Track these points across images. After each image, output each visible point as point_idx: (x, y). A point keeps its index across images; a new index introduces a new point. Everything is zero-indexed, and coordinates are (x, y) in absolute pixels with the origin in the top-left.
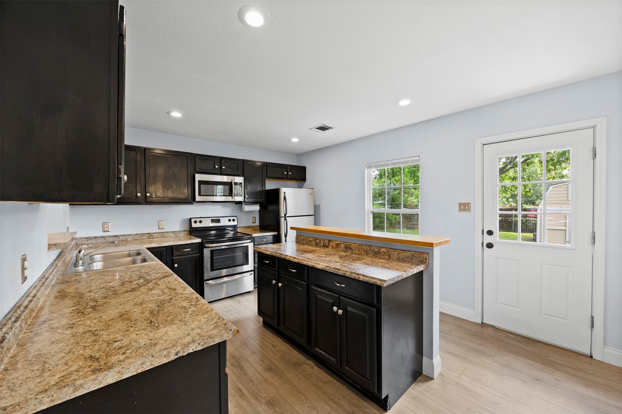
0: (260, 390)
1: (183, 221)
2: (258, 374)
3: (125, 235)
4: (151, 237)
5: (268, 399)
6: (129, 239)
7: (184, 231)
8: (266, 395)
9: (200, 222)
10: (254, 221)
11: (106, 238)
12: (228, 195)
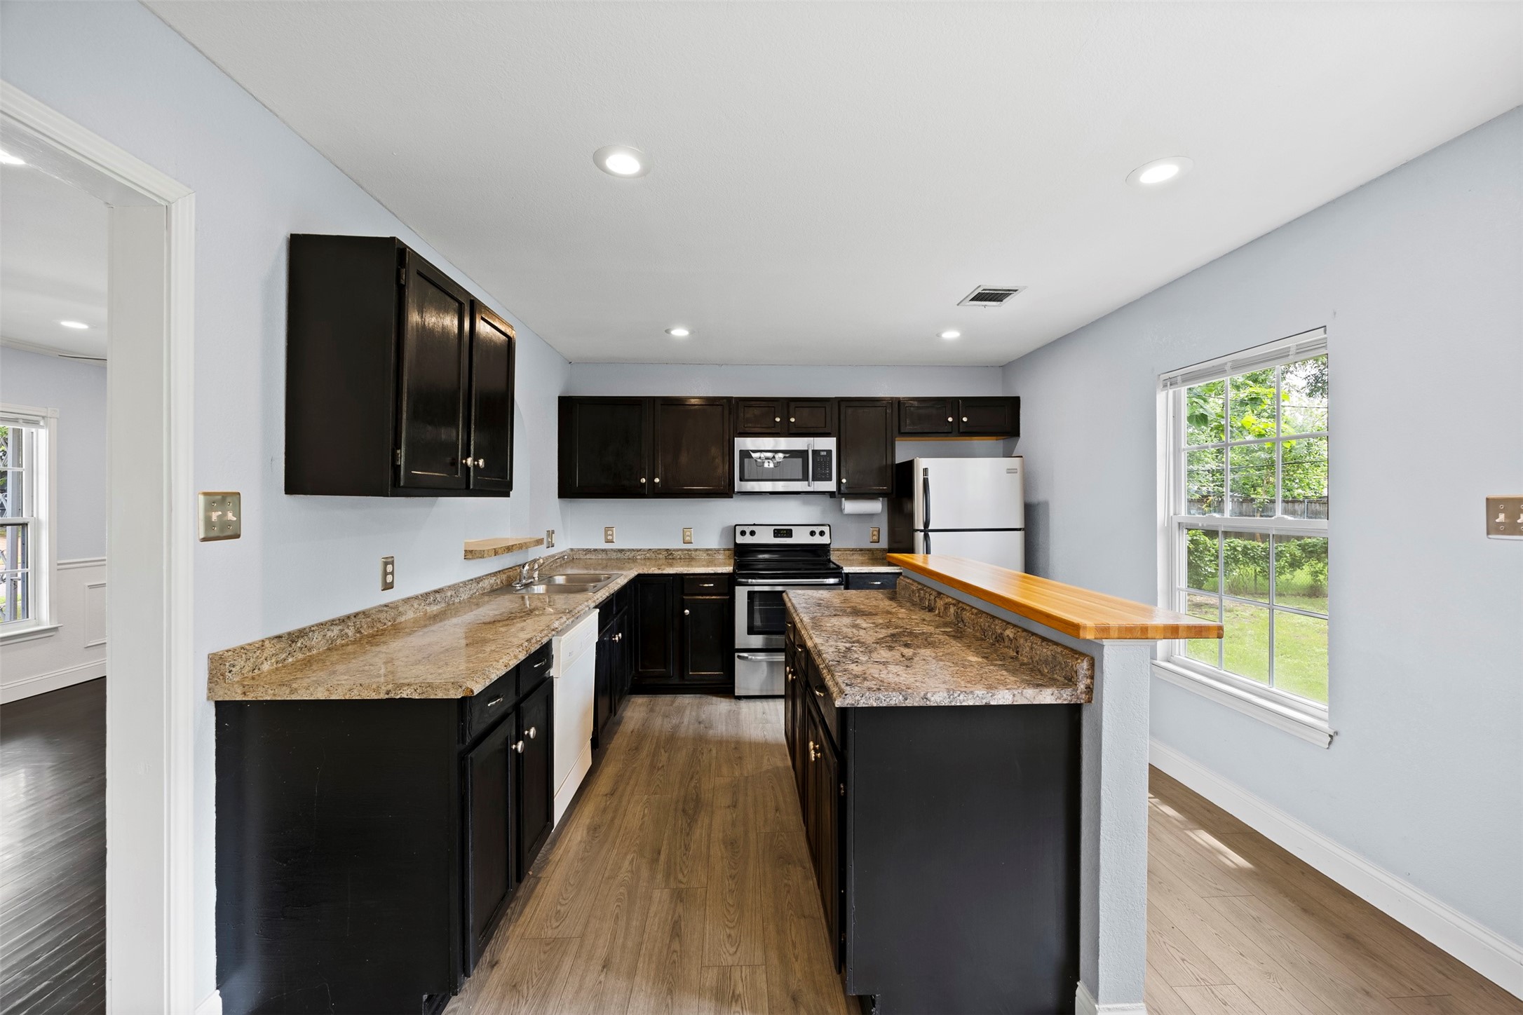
0: (684, 868)
1: (725, 530)
2: (706, 843)
3: (633, 550)
4: (670, 557)
5: (683, 886)
6: (639, 557)
7: (724, 550)
8: (684, 880)
9: (752, 533)
10: (875, 538)
11: (608, 552)
12: (801, 477)
